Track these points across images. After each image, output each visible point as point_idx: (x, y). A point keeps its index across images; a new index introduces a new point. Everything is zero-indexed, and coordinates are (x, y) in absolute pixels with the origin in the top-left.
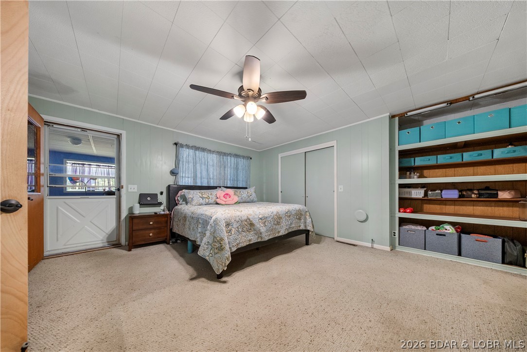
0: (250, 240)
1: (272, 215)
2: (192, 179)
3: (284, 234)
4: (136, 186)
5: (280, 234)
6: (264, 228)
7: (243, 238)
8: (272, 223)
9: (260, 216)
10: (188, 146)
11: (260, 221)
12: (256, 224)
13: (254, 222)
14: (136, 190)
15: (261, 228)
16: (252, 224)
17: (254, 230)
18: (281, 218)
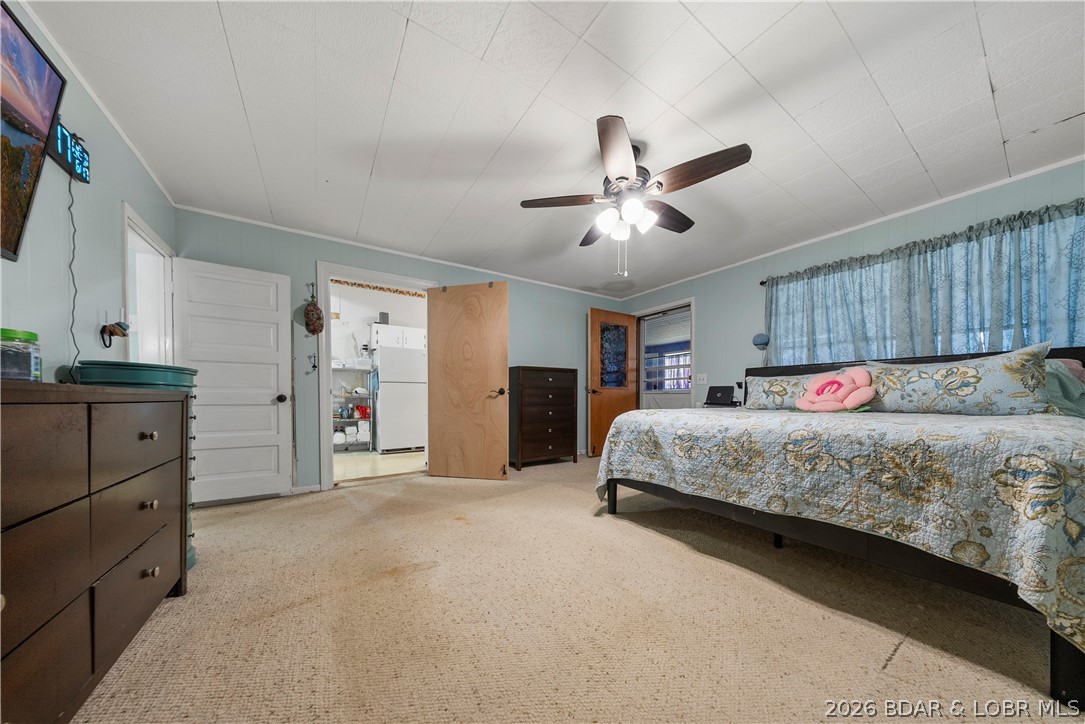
0: (651, 475)
1: (720, 436)
2: (805, 350)
3: (761, 507)
4: (705, 376)
5: (745, 502)
6: (685, 461)
7: (638, 464)
8: (716, 458)
9: (680, 432)
10: (794, 277)
11: (677, 441)
12: (665, 446)
13: (660, 440)
14: (705, 382)
15: (675, 460)
16: (657, 444)
17: (663, 458)
18: (759, 454)
